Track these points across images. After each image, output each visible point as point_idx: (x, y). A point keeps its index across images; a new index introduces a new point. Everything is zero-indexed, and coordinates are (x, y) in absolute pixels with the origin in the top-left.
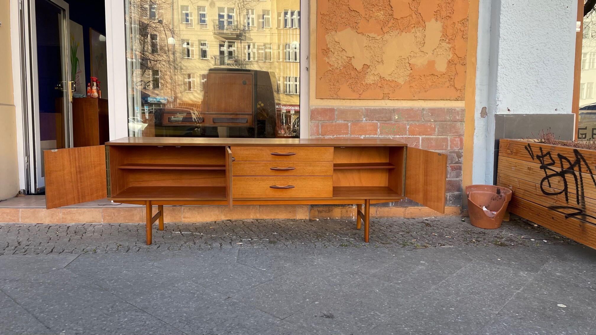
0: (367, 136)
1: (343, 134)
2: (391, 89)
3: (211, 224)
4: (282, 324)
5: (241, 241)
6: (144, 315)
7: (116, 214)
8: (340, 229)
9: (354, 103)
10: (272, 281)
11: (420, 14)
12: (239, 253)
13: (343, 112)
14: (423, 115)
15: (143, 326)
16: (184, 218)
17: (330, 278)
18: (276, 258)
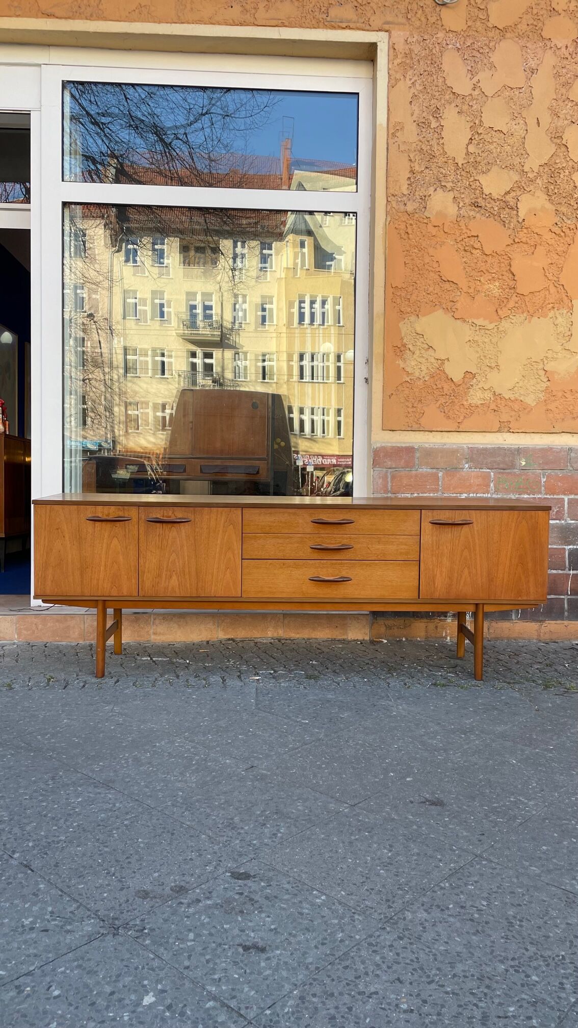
0: (471, 495)
1: (430, 491)
2: (513, 413)
3: (200, 645)
4: (354, 813)
5: (257, 674)
6: (109, 793)
7: (40, 627)
8: (428, 657)
9: (448, 437)
10: (323, 740)
11: (563, 285)
12: (257, 694)
13: (429, 453)
14: (570, 459)
15: (111, 810)
16: (155, 634)
17: (425, 738)
18: (323, 704)
